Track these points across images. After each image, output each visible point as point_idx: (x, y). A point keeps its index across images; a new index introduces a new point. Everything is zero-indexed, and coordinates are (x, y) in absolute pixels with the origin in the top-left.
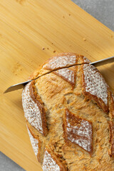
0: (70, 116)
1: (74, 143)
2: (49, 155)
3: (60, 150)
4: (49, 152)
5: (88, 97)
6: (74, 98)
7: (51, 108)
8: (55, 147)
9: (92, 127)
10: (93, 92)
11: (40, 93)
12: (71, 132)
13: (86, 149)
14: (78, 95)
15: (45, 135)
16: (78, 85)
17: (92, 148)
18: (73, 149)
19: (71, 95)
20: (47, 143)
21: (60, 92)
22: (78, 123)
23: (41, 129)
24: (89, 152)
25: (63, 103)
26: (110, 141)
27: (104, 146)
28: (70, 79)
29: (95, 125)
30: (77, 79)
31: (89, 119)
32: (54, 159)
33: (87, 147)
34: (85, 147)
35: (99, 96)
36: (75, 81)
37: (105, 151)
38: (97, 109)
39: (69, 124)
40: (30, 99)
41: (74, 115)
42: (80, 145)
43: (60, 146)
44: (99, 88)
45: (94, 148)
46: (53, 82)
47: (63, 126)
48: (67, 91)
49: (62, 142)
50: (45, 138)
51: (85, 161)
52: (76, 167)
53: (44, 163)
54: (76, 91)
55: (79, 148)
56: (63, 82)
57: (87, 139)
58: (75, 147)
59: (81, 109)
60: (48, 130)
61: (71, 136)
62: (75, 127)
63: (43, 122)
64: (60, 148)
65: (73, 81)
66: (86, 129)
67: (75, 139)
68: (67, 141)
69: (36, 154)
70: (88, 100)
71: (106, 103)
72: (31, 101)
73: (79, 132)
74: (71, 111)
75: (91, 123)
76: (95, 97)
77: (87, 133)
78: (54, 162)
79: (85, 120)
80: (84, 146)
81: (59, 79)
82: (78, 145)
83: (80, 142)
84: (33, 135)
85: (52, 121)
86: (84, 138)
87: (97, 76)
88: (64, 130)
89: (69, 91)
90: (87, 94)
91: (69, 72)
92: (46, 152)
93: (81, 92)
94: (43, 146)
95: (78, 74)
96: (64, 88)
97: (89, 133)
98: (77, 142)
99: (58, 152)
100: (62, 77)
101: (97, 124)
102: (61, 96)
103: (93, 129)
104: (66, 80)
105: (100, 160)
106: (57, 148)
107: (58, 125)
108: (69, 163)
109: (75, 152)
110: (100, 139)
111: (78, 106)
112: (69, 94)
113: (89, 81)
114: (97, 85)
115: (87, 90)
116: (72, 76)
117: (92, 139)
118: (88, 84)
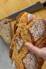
6: (25, 29)
10: (32, 32)
12: (17, 40)
16: (30, 25)
19: (25, 27)
21: (23, 23)
22: (20, 39)
25: (21, 27)
28: (28, 20)
33: (18, 49)
38: (30, 39)
39: (18, 36)
52: (14, 52)
57: (20, 47)
61: (16, 41)
73: (19, 42)
74: (21, 32)
76: (31, 34)
77: (21, 44)
79: (23, 40)
82: (16, 46)
86: (19, 45)
90: (29, 31)
91: (31, 17)
93: (28, 28)
95: (34, 20)
96: (25, 22)
98: (17, 44)
110: (24, 51)
113: (35, 26)
114: (38, 31)
115: (30, 29)
116: (30, 19)
117: (21, 48)
118: (33, 27)
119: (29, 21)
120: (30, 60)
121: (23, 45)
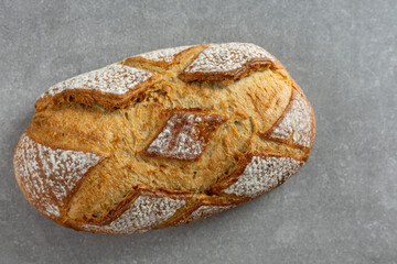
0: (214, 124)
1: (166, 125)
2: (146, 78)
3: (151, 99)
4: (150, 79)
5: (243, 160)
6: (244, 134)
7: (230, 92)
8: (158, 91)
9: (189, 161)
10: (250, 170)
11: (257, 75)
12: (185, 122)
13: (153, 144)
14: (249, 142)
15: (182, 75)
16: (265, 144)
17: (154, 155)
18: (153, 123)
19: (249, 129)
20: (165, 78)
21: (256, 110)
22: (200, 136)
23: (194, 70)
24: (146, 149)
25: (237, 114)
26: (161, 190)
27: (152, 178)
28: (277, 130)
29: (192, 168)
30: (275, 145)
31: (203, 157)
32: (137, 87)
33: (155, 147)
34: (157, 143)
35: (241, 178)
36: (272, 140)
37: (144, 179)
38: (218, 173)
39: (200, 119)
40: (250, 57)
41: (214, 130)
42: (161, 135)
43: (160, 100)
44: (255, 181)
45: (151, 160)
46: (275, 101)
47: (198, 110)
48: (258, 123)
49: (167, 105)
50: (175, 75)
51: (131, 140)
52: (120, 124)
53: (128, 68)
54: (256, 138)
55: (154, 133)
56: (274, 120)
57: (170, 149)
58: (157, 126)
59: (224, 144)
60: (190, 82)
61: (179, 121)
62: (193, 130)
63: (207, 75)
64: (156, 100)
65: (273, 136)
66: (188, 150)
67: (171, 128)
68: (170, 113)
69: (143, 56)
70: (237, 159)
71: (226, 191)
72: (245, 57)
73: (183, 136)
74: (223, 126)
75: (197, 159)
76: (242, 171)
77: (180, 149)
78: (131, 86)
79: (204, 149)
80: (158, 141)
81: (278, 113)
82: (162, 130)
83: (167, 136)
84: (180, 54)
85: (207, 92)
86: (173, 144)
87: (273, 180)
88: (191, 110)
89: (256, 127)
90: (249, 157)
91: (289, 132)
92: (151, 74)
93: (253, 148)
94: (160, 70)
95: (283, 147)
96: (263, 119)
97: (180, 154)
98: (167, 131)
99: (149, 95)
100: (282, 117)
101: (192, 171)
102: (249, 111)
103: (184, 162)
104: (276, 125)
105: (129, 168)
106: (156, 95)
107: (200, 100)
108: (129, 112)
109: (149, 124)
110: (166, 172)
111: (229, 140)
112: (253, 126)
113: (269, 166)
114: (259, 179)
115: (254, 158)
116: (280, 135)
117: (169, 159)
118: (264, 161)
119: (276, 134)
120: (153, 211)
121: (184, 160)
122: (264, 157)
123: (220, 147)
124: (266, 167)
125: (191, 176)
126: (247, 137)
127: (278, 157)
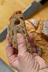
9: (42, 51)
10: (46, 33)
14: (38, 34)
16: (39, 29)
19: (34, 33)
21: (29, 30)
30: (39, 25)
31: (41, 47)
36: (38, 26)
54: (37, 31)
56: (32, 26)
65: (37, 26)
66: (39, 52)
70: (43, 37)
75: (42, 49)
76: (46, 36)
79: (39, 47)
89: (33, 31)
90: (42, 34)
91: (36, 21)
93: (39, 32)
95: (40, 23)
100: (31, 23)
101: (45, 51)
111: (37, 39)
113: (46, 27)
115: (43, 32)
116: (37, 24)
118: (44, 29)
119: (36, 25)
121: (42, 53)
122: (42, 29)
123: (39, 42)
124: (46, 28)
125: (47, 51)
126: (36, 34)
127: (43, 24)
